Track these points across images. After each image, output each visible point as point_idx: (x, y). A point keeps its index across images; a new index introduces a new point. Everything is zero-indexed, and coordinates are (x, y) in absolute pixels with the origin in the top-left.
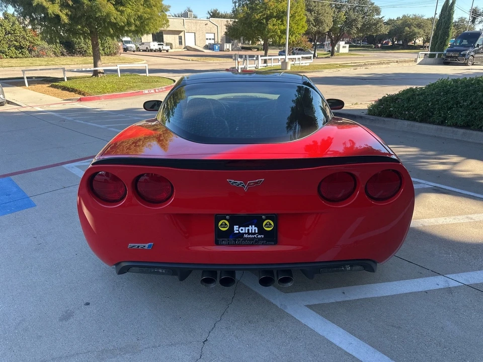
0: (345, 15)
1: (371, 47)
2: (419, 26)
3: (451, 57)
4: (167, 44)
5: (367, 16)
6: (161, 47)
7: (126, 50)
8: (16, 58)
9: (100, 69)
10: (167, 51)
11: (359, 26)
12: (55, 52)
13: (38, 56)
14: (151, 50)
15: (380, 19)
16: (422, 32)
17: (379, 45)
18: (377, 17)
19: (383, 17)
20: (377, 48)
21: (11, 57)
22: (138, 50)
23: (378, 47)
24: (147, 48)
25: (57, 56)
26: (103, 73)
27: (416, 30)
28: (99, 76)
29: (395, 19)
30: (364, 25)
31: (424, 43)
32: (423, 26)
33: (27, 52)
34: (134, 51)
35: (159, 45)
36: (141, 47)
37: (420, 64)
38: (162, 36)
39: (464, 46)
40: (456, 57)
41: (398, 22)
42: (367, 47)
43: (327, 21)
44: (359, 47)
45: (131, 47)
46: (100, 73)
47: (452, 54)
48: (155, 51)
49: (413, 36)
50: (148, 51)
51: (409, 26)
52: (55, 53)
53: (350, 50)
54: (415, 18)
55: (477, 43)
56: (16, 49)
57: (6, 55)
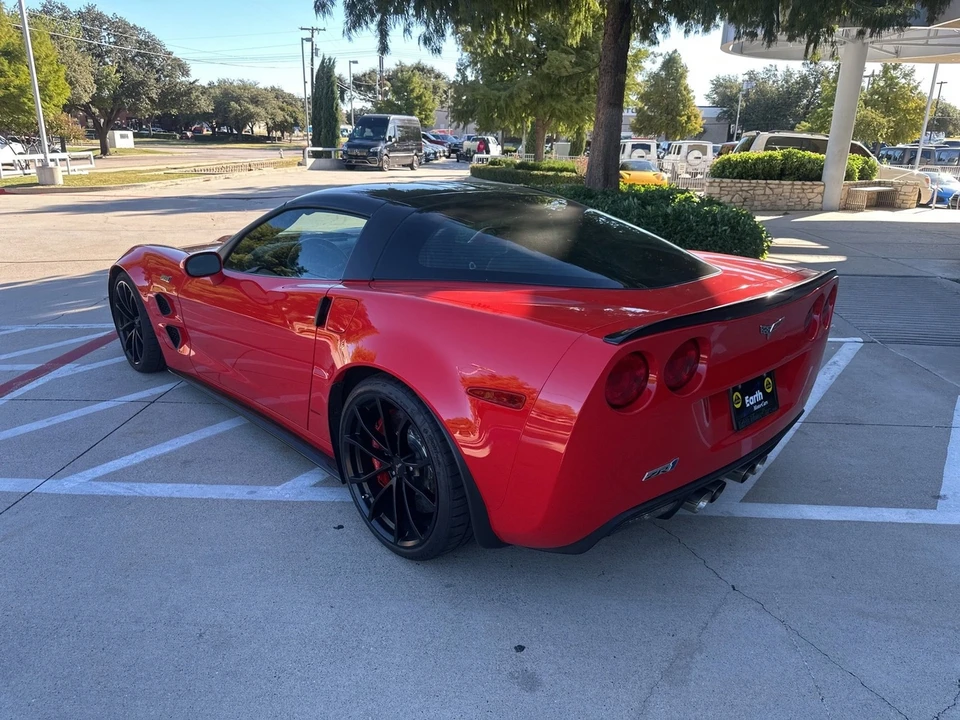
0: (117, 71)
1: (174, 138)
2: (255, 101)
3: (356, 157)
5: (165, 77)
11: (154, 96)
15: (191, 83)
16: (260, 110)
17: (189, 134)
18: (183, 79)
19: (196, 80)
20: (185, 140)
23: (187, 138)
27: (252, 108)
29: (206, 86)
30: (163, 95)
31: (269, 130)
32: (263, 101)
37: (311, 169)
39: (368, 138)
40: (365, 157)
41: (212, 91)
42: (165, 137)
43: (83, 81)
44: (147, 137)
47: (356, 152)
49: (249, 118)
51: (237, 100)
53: (135, 143)
54: (244, 87)
55: (388, 135)
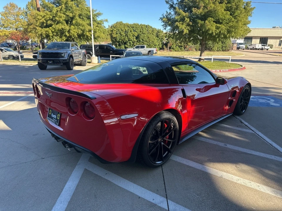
4: (269, 45)
6: (263, 47)
7: (238, 48)
8: (178, 51)
9: (202, 57)
10: (267, 50)
12: (196, 48)
13: (187, 51)
14: (256, 49)
21: (176, 51)
22: (247, 48)
24: (253, 47)
25: (197, 51)
26: (204, 60)
28: (201, 61)
33: (183, 49)
34: (243, 49)
35: (262, 46)
36: (250, 47)
38: (267, 40)
45: (242, 47)
46: (202, 59)
48: (258, 49)
50: (254, 50)
52: (196, 50)
56: (179, 47)
57: (174, 50)
